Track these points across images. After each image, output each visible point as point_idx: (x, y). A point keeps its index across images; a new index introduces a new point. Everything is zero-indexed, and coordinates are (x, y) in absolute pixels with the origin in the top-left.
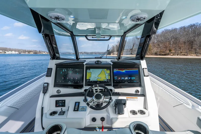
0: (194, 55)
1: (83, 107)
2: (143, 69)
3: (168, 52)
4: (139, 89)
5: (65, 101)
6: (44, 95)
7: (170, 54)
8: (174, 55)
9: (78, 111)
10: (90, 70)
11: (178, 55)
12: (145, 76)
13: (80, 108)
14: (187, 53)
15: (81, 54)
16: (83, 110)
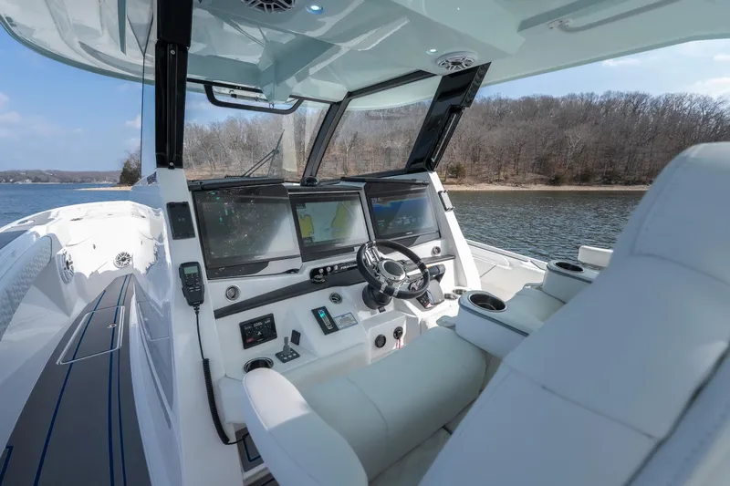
1: (343, 316)
2: (440, 193)
4: (438, 243)
5: (271, 317)
6: (197, 313)
9: (338, 330)
10: (304, 206)
12: (446, 210)
13: (337, 321)
16: (347, 324)
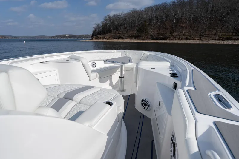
0: (198, 39)
3: (169, 34)
7: (170, 38)
8: (175, 39)
11: (179, 39)
14: (190, 37)
15: (64, 38)
